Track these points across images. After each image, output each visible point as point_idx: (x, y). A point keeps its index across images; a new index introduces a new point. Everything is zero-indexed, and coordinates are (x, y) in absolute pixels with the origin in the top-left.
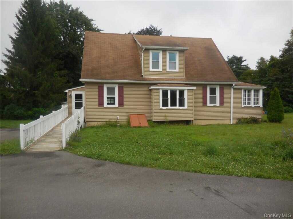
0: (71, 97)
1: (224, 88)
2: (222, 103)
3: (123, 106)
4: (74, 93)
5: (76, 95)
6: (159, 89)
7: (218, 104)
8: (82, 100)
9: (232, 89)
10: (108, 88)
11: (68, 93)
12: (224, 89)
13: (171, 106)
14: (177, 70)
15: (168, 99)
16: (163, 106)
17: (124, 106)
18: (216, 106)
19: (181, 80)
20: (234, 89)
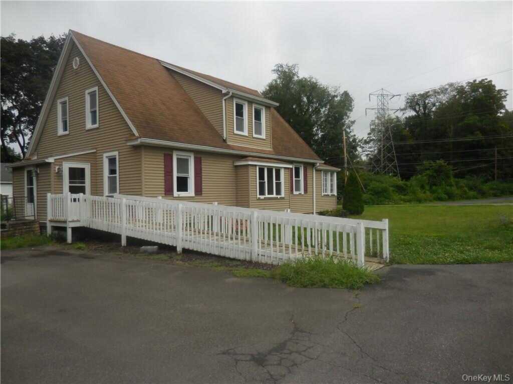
0: (59, 174)
1: (308, 168)
2: (306, 191)
3: (201, 194)
4: (66, 166)
5: (72, 170)
6: (256, 165)
7: (302, 192)
8: (84, 183)
9: (314, 171)
10: (178, 159)
11: (52, 165)
12: (308, 170)
13: (269, 194)
14: (263, 136)
15: (265, 182)
16: (260, 194)
17: (203, 195)
18: (300, 194)
19: (269, 153)
20: (316, 170)
